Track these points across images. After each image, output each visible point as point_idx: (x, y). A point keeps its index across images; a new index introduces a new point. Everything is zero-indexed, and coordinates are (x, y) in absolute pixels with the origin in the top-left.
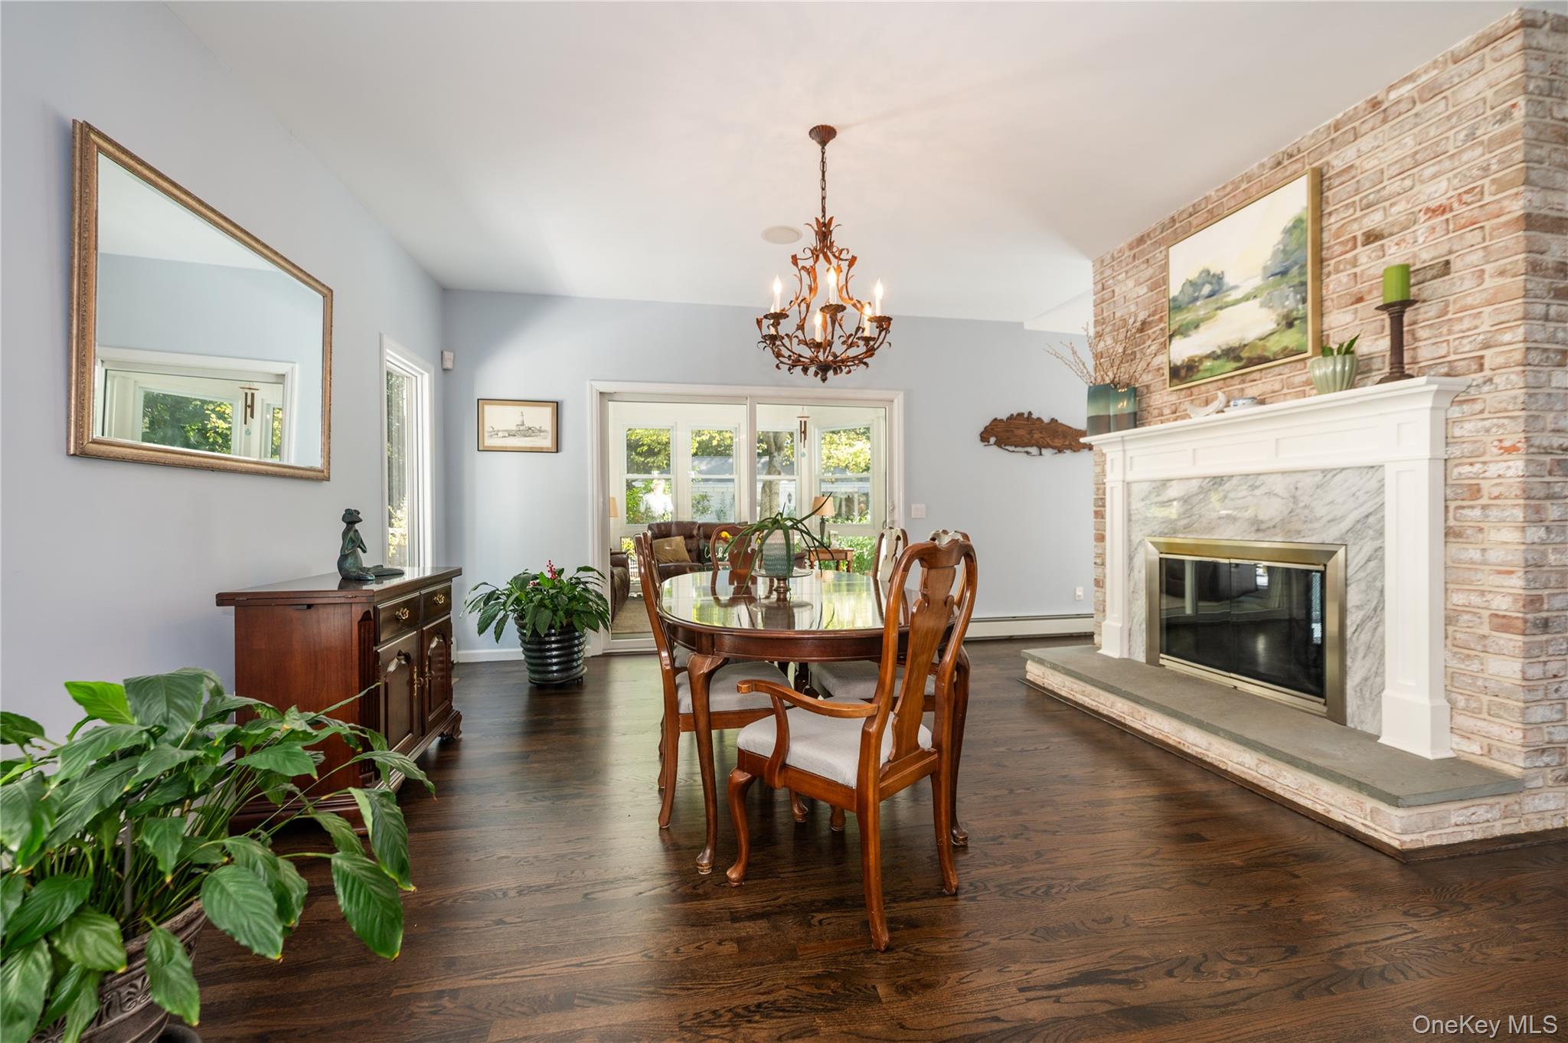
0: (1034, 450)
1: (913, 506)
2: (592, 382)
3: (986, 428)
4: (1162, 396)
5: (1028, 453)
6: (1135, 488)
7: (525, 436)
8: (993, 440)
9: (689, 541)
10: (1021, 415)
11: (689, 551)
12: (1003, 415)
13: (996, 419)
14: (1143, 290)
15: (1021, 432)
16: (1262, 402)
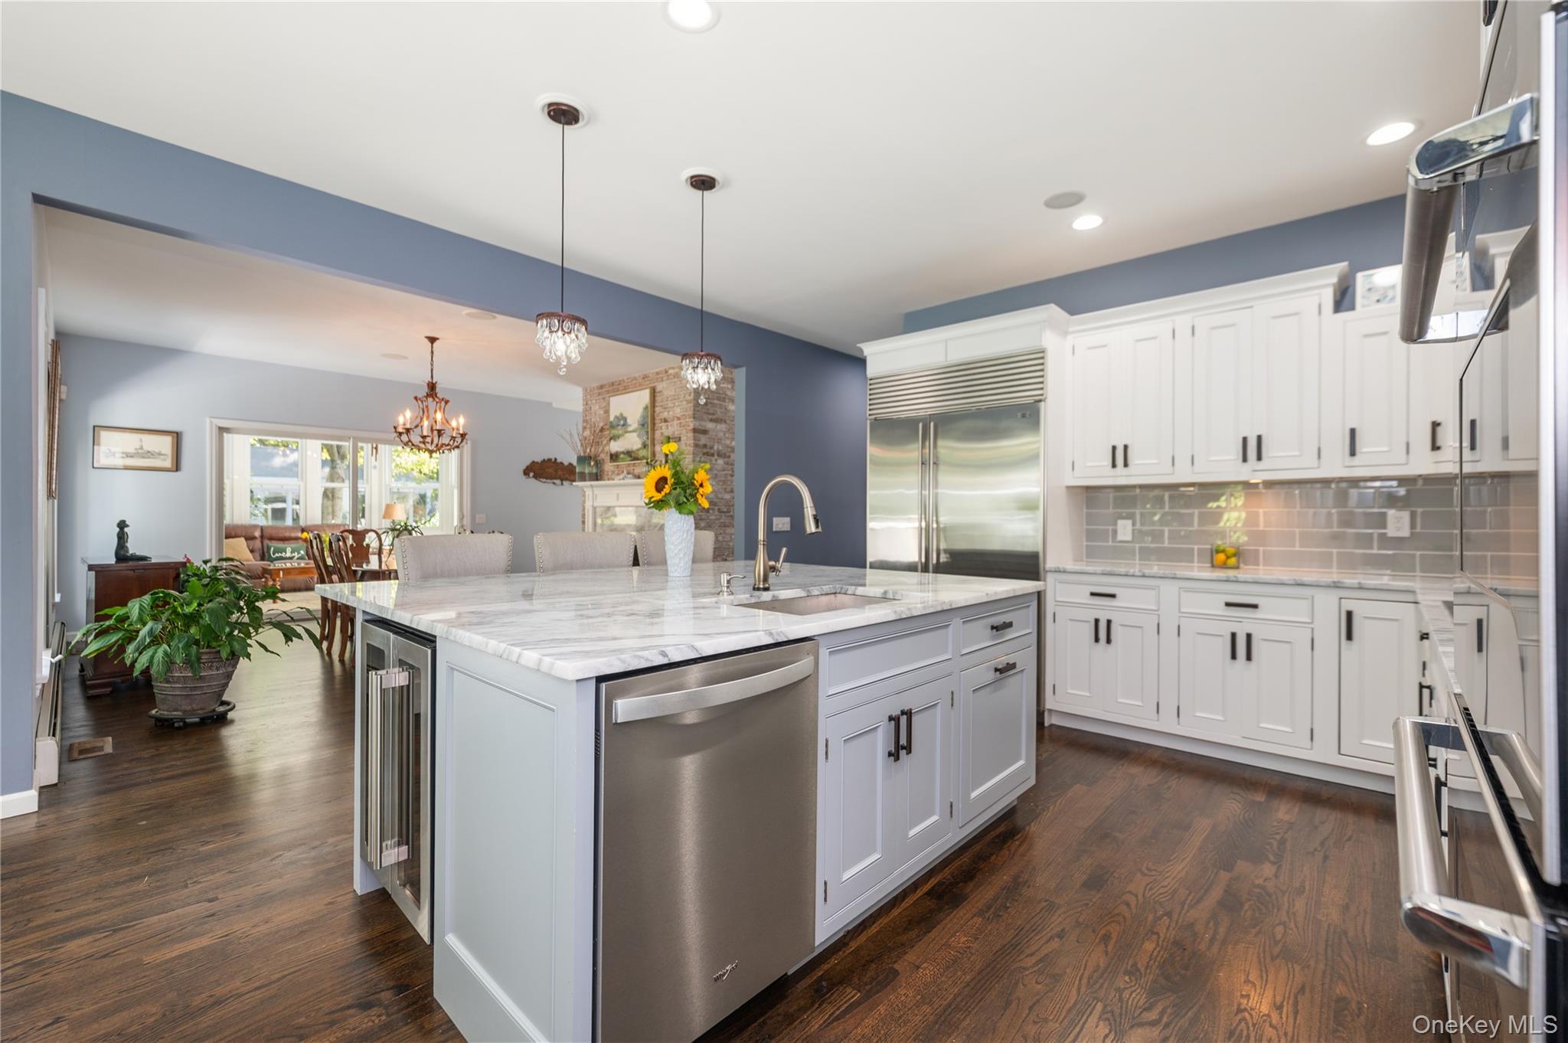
0: (558, 482)
1: (477, 516)
2: (213, 420)
3: (527, 467)
4: (609, 466)
5: (554, 483)
6: (598, 510)
7: (144, 457)
8: (531, 474)
9: (251, 542)
10: (549, 460)
11: (252, 551)
12: (539, 459)
13: (533, 462)
14: (602, 412)
15: (550, 470)
16: (639, 477)
